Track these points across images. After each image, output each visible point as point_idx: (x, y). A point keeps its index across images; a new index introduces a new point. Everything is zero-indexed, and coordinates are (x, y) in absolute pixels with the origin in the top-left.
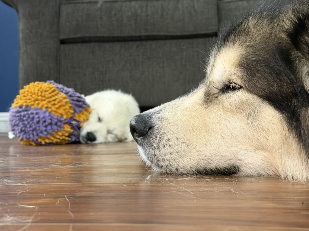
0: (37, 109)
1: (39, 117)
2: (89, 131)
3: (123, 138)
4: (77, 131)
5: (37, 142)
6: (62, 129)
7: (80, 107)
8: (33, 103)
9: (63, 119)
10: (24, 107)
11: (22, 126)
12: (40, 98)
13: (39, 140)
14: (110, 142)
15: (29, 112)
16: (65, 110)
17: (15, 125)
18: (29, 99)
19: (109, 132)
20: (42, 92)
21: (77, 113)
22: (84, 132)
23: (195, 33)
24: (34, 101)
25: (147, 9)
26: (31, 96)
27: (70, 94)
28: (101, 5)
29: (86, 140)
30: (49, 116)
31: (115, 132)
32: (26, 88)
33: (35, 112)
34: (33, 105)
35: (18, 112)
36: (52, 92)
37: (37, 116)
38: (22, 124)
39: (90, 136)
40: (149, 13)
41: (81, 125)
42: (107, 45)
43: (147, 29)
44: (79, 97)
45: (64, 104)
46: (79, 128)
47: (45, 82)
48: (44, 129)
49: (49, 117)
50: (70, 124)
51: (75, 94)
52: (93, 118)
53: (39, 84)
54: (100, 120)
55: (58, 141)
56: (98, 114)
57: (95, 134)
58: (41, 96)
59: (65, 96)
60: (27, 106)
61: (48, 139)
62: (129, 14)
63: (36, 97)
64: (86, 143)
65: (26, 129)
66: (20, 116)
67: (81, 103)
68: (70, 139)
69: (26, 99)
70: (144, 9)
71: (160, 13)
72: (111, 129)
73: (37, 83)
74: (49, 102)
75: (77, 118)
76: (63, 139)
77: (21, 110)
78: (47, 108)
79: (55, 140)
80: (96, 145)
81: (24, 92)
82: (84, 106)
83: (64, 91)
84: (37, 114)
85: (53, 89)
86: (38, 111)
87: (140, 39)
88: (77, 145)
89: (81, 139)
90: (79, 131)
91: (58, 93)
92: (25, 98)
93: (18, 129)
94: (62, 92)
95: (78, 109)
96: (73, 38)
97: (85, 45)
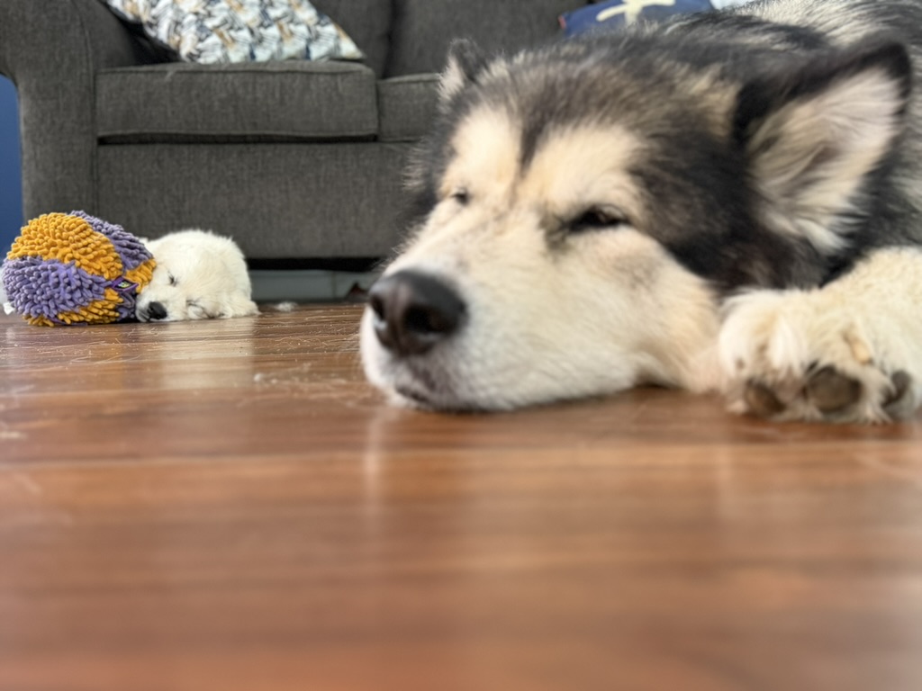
0: (54, 262)
1: (57, 277)
2: (153, 300)
3: (217, 313)
4: (130, 300)
5: (56, 320)
6: (103, 297)
7: (135, 257)
8: (45, 250)
9: (103, 280)
10: (28, 258)
11: (26, 291)
12: (58, 241)
13: (61, 317)
14: (191, 320)
15: (39, 268)
16: (106, 263)
17: (13, 291)
18: (39, 244)
19: (190, 303)
20: (61, 231)
21: (129, 269)
22: (143, 303)
23: (340, 134)
24: (48, 247)
25: (254, 88)
26: (42, 238)
27: (114, 234)
28: (172, 77)
29: (148, 317)
30: (77, 273)
31: (201, 304)
32: (33, 223)
33: (49, 267)
34: (46, 254)
35: (18, 267)
36: (81, 231)
37: (53, 274)
38: (27, 288)
39: (155, 308)
40: (259, 95)
41: (138, 289)
42: (185, 149)
43: (255, 124)
44: (131, 241)
45: (105, 252)
46: (135, 295)
47: (69, 213)
48: (68, 297)
49: (77, 277)
50: (117, 288)
51: (123, 235)
52: (160, 278)
53: (55, 217)
54: (172, 281)
55: (96, 317)
56: (169, 272)
57: (164, 305)
58: (60, 237)
59: (105, 238)
60: (35, 256)
61: (77, 314)
62: (224, 95)
63: (51, 240)
64: (149, 321)
65: (35, 296)
66: (23, 273)
67: (135, 252)
68: (117, 314)
69: (33, 244)
70: (250, 89)
71: (277, 95)
72: (195, 298)
73: (52, 214)
74: (75, 249)
75: (129, 279)
76: (104, 315)
77: (24, 262)
78: (73, 258)
79: (90, 317)
80: (166, 324)
81: (29, 231)
82: (142, 256)
83: (103, 230)
84: (54, 270)
85: (82, 226)
86: (55, 265)
87: (243, 140)
88: (132, 325)
89: (137, 313)
90: (133, 301)
91: (91, 234)
92: (30, 242)
93: (20, 297)
94: (100, 230)
95: (129, 262)
96: (122, 136)
97: (144, 147)
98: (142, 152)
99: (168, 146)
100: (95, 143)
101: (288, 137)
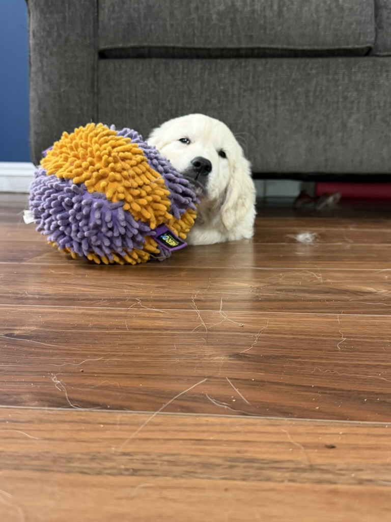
23: (336, 47)
87: (237, 54)
96: (123, 49)
97: (141, 61)
98: (140, 65)
99: (163, 60)
100: (97, 56)
101: (283, 50)
